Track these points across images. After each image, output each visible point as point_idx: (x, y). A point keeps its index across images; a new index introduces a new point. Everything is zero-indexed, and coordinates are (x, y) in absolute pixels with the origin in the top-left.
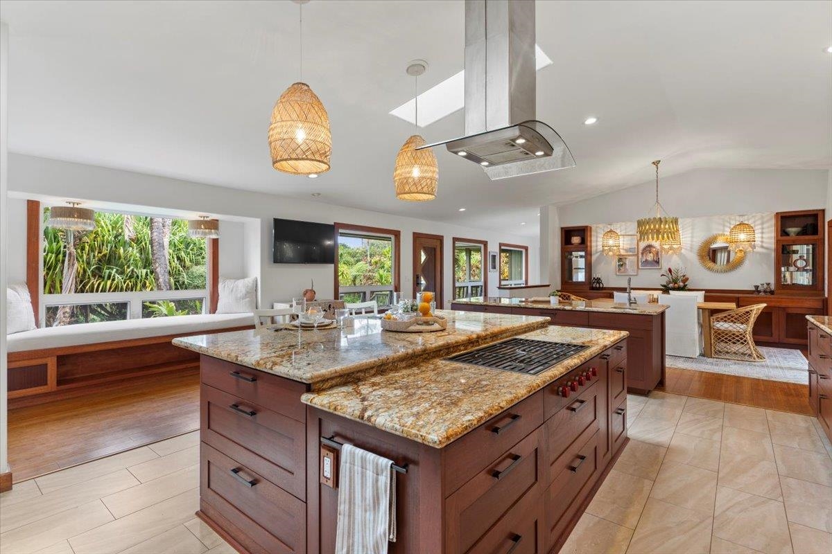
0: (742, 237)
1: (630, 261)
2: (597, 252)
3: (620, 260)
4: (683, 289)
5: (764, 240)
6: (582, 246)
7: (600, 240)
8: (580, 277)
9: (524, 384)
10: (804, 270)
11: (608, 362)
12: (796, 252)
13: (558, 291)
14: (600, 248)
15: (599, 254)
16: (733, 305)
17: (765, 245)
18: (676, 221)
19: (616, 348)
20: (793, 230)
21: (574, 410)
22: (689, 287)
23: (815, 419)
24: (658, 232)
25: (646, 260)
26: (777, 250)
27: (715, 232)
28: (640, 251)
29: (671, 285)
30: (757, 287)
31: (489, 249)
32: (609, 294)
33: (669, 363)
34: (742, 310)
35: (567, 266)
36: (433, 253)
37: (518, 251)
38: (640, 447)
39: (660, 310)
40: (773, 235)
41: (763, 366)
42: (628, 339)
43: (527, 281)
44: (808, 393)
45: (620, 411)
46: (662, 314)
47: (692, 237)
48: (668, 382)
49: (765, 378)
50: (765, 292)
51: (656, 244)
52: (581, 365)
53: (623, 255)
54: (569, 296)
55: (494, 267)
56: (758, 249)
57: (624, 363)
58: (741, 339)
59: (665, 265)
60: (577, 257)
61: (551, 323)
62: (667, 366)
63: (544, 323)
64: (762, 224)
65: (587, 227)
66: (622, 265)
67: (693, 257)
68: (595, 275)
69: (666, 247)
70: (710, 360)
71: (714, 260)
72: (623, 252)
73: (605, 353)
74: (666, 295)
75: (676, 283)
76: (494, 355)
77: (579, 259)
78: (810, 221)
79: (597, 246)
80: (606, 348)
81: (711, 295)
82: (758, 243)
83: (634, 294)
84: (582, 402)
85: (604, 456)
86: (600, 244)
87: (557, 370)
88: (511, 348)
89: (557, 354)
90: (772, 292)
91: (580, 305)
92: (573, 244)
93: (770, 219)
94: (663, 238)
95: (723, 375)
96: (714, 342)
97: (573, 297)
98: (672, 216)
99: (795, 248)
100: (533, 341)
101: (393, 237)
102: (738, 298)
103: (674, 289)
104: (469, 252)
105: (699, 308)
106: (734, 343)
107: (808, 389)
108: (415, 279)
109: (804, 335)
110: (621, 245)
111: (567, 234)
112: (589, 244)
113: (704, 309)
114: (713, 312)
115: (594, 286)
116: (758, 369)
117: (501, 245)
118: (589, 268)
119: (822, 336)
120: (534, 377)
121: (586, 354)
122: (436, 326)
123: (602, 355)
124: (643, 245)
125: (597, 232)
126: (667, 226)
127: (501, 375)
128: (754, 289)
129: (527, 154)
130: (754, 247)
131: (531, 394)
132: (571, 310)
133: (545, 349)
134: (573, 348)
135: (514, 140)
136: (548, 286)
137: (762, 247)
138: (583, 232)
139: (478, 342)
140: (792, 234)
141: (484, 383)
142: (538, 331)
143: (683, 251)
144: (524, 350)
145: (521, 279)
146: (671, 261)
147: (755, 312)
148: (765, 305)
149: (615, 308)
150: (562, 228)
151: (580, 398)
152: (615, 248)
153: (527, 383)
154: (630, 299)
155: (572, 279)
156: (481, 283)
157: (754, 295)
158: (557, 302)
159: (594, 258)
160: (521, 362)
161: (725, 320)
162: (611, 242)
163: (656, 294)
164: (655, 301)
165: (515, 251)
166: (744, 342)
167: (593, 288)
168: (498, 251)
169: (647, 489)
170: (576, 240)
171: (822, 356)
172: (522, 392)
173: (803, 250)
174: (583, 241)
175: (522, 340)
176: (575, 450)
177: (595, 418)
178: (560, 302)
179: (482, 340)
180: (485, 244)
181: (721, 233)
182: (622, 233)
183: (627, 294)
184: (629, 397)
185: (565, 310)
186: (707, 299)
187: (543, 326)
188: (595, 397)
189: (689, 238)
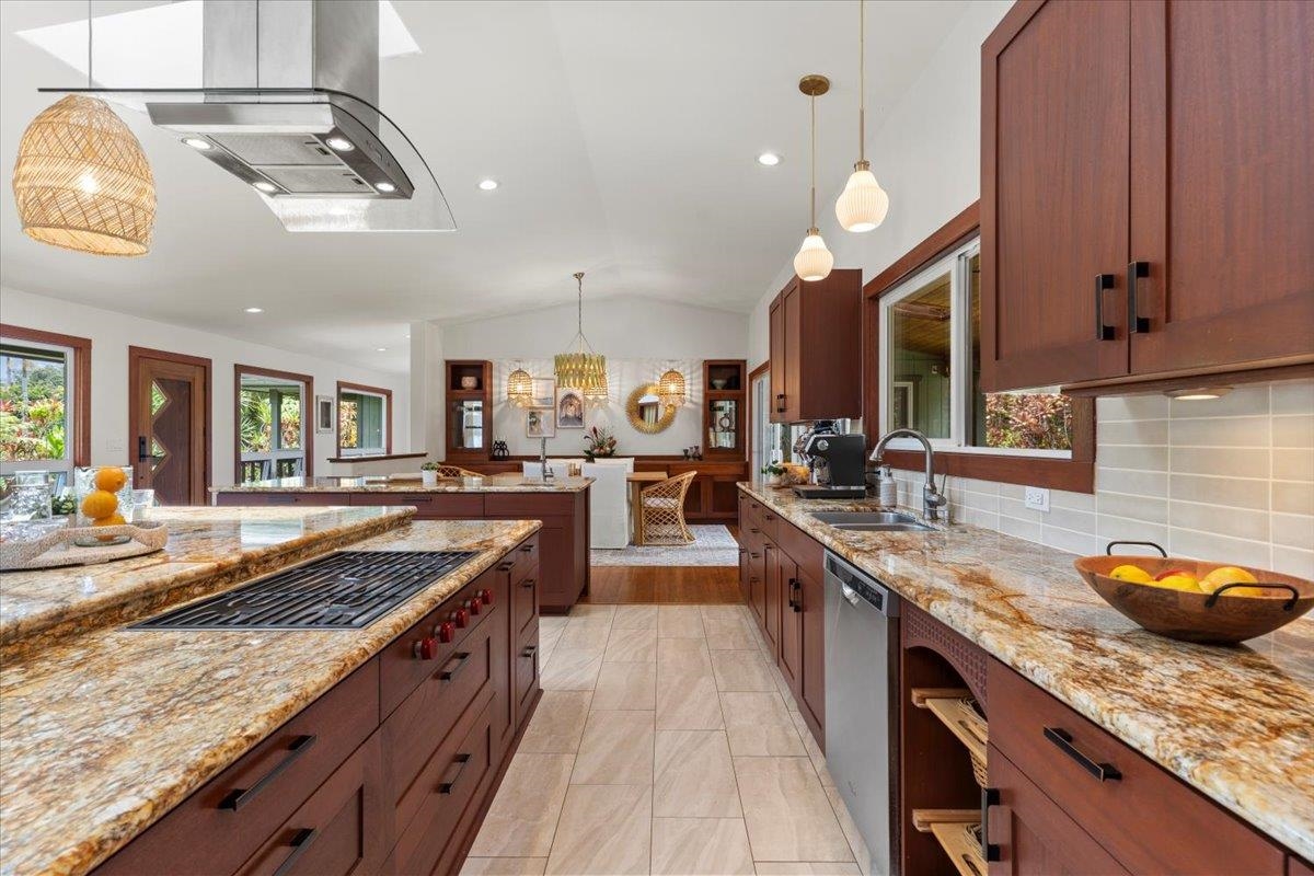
0: (673, 388)
1: (546, 417)
2: (500, 403)
3: (532, 415)
4: (609, 455)
5: (694, 393)
6: (478, 391)
7: (505, 383)
8: (476, 441)
9: (332, 656)
10: (729, 430)
11: (509, 575)
12: (721, 409)
13: (441, 464)
14: (505, 396)
15: (503, 405)
16: (663, 475)
17: (694, 399)
18: (602, 361)
19: (523, 550)
20: (719, 382)
21: (446, 676)
22: (617, 453)
23: (744, 607)
24: (581, 374)
25: (566, 416)
26: (705, 405)
27: (645, 381)
28: (559, 403)
29: (596, 451)
30: (686, 451)
31: (316, 392)
32: (515, 465)
33: (594, 559)
34: (674, 480)
35: (454, 421)
36: (186, 392)
37: (374, 398)
38: (558, 699)
39: (584, 485)
40: (701, 387)
41: (693, 549)
42: (541, 533)
43: (389, 449)
44: (737, 578)
45: (528, 652)
46: (587, 491)
47: (620, 386)
48: (593, 588)
49: (697, 565)
50: (694, 457)
51: (578, 393)
52: (462, 589)
53: (536, 408)
54: (458, 472)
55: (327, 424)
56: (687, 405)
57: (534, 573)
58: (673, 517)
59: (589, 423)
60: (470, 410)
61: (417, 517)
62: (592, 564)
63: (405, 518)
64: (692, 373)
65: (485, 362)
66: (534, 423)
67: (621, 413)
68: (498, 437)
69: (590, 397)
70: (640, 549)
71: (642, 417)
72: (536, 404)
73: (507, 559)
74: (590, 465)
75: (602, 448)
76: (279, 595)
77: (475, 413)
78: (734, 373)
79: (500, 393)
80: (506, 551)
81: (642, 463)
82: (687, 397)
83: (550, 463)
84: (463, 656)
85: (503, 737)
86: (505, 389)
87: (411, 609)
88: (326, 574)
89: (421, 573)
90: (700, 458)
91: (473, 483)
92: (463, 388)
93: (698, 369)
94: (587, 382)
95: (655, 567)
96: (646, 524)
97: (463, 472)
98: (597, 352)
99: (720, 404)
100: (376, 553)
101: (69, 353)
102: (668, 466)
103: (599, 456)
104: (277, 396)
105: (628, 481)
106: (665, 523)
107: (738, 572)
108: (136, 447)
109: (734, 507)
110: (534, 393)
111: (456, 371)
112: (488, 389)
113: (633, 481)
114: (644, 484)
115: (496, 454)
116: (689, 554)
117: (340, 385)
118: (488, 426)
119: (754, 506)
120: (359, 632)
121: (470, 568)
122: (133, 547)
123: (501, 566)
124: (562, 393)
125: (500, 372)
126: (592, 367)
127: (276, 644)
128: (683, 454)
129: (360, 183)
130: (684, 401)
131: (343, 676)
132: (457, 493)
133: (399, 566)
134: (453, 558)
135: (323, 137)
136: (424, 455)
137: (691, 402)
138: (480, 369)
139: (245, 570)
140: (718, 387)
141: (222, 674)
142: (391, 534)
143: (610, 404)
144: (352, 575)
145: (379, 445)
146: (596, 418)
147: (686, 482)
148: (695, 473)
149: (525, 485)
150: (447, 362)
151: (460, 650)
152: (525, 397)
153: (337, 653)
154: (544, 471)
155: (463, 445)
156: (302, 454)
157: (684, 462)
158: (435, 480)
159: (496, 411)
160: (341, 600)
161: (655, 494)
162: (520, 388)
163: (579, 463)
164: (577, 473)
165: (369, 397)
166: (675, 521)
167: (494, 458)
168: (334, 395)
169: (566, 770)
170: (469, 382)
171: (754, 531)
172: (319, 678)
173: (728, 406)
174: (480, 385)
175: (353, 553)
176: (450, 748)
177: (488, 677)
178: (439, 480)
179: (258, 564)
180: (308, 381)
181: (650, 382)
182: (535, 375)
183: (540, 465)
184: (543, 621)
185: (447, 493)
186: (637, 468)
187: (401, 523)
188: (488, 639)
189: (617, 388)
